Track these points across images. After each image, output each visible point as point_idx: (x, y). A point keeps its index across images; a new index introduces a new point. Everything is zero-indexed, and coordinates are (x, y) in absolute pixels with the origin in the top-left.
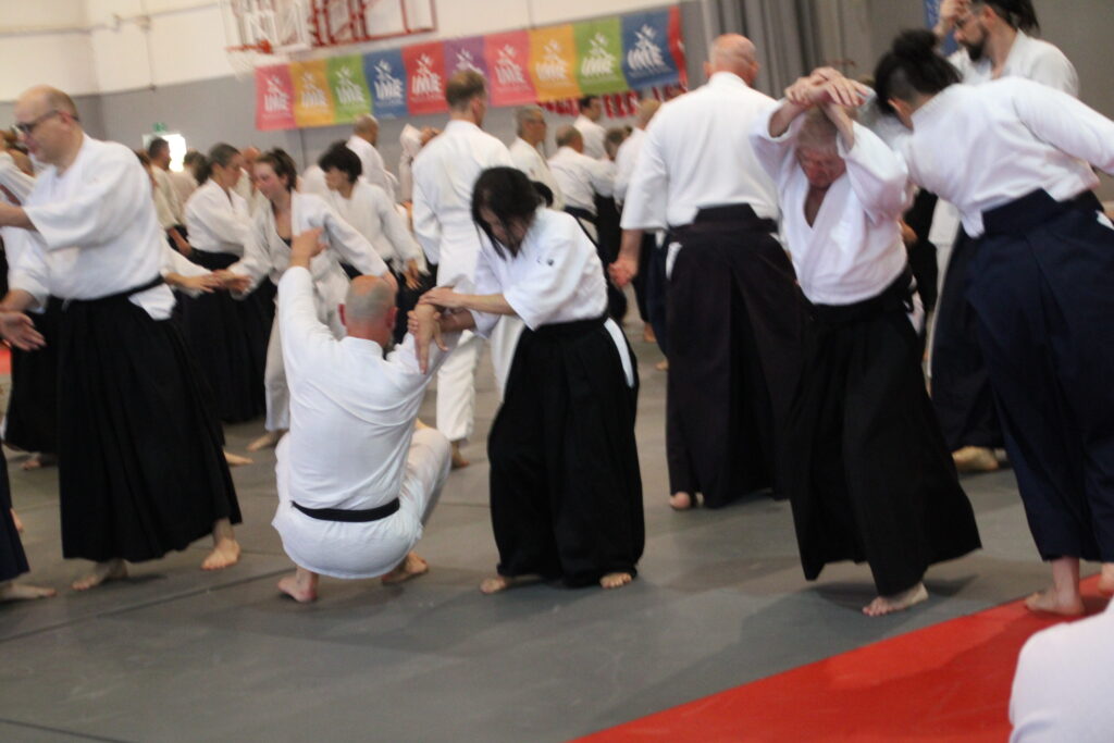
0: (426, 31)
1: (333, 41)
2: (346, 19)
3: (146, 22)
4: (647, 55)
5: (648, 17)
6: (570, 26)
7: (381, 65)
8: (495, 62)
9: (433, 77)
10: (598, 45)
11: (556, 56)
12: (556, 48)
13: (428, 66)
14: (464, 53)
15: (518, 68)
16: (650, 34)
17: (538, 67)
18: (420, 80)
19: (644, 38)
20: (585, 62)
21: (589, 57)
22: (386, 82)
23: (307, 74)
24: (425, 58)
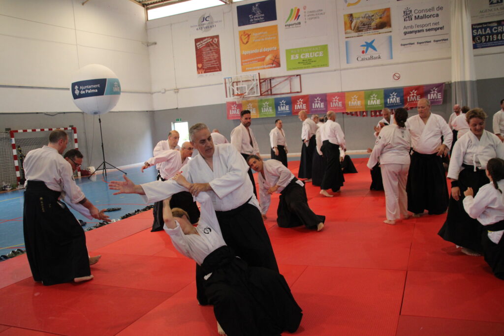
0: (298, 92)
2: (266, 90)
3: (177, 91)
4: (394, 99)
5: (395, 90)
6: (363, 92)
7: (283, 101)
8: (331, 101)
9: (304, 105)
10: (374, 97)
11: (356, 100)
12: (356, 97)
13: (302, 102)
14: (318, 98)
15: (340, 103)
16: (395, 94)
17: (350, 103)
18: (298, 106)
19: (393, 95)
20: (369, 101)
21: (370, 100)
22: (283, 106)
23: (250, 104)
24: (300, 100)
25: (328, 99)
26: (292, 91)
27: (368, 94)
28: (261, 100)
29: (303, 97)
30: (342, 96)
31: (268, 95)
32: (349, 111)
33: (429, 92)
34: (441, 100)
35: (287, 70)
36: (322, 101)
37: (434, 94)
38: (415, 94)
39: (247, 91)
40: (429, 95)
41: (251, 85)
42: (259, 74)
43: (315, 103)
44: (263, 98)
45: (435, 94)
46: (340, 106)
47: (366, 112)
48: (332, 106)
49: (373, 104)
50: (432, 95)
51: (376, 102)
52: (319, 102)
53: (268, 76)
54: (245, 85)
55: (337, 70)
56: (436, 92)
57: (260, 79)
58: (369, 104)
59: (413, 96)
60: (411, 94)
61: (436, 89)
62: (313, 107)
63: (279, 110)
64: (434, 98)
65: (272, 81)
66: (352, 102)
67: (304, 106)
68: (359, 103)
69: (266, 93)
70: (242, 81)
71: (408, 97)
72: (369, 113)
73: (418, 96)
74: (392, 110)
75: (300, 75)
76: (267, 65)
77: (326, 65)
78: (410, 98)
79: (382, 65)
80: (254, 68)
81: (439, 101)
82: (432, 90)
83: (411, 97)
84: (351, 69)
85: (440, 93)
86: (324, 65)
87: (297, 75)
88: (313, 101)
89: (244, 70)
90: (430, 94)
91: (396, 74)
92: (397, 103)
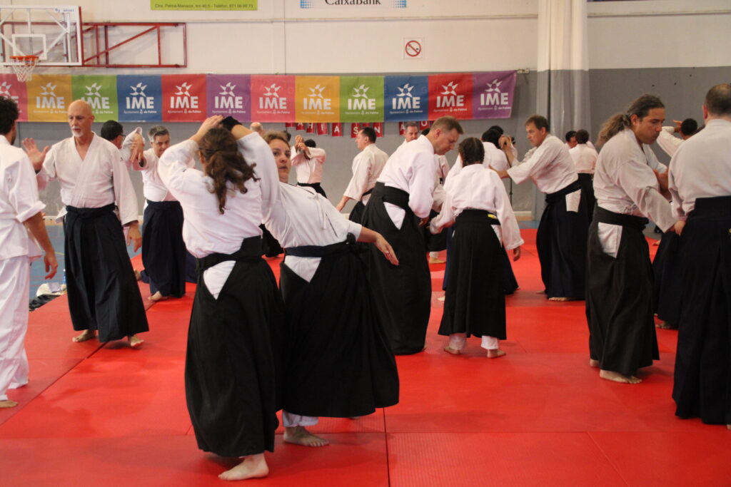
0: (177, 66)
4: (406, 100)
6: (338, 77)
7: (139, 85)
8: (262, 94)
9: (193, 98)
10: (361, 92)
11: (320, 95)
12: (321, 90)
13: (189, 91)
14: (229, 85)
15: (281, 99)
16: (410, 89)
17: (305, 100)
18: (179, 99)
19: (406, 91)
20: (350, 101)
21: (353, 99)
22: (138, 97)
23: (49, 85)
24: (184, 85)
25: (252, 87)
26: (163, 63)
27: (349, 84)
28: (81, 79)
29: (191, 79)
30: (287, 83)
31: (99, 65)
32: (300, 122)
33: (483, 89)
34: (510, 108)
35: (152, 9)
36: (237, 92)
37: (493, 94)
38: (453, 92)
39: (46, 51)
40: (482, 96)
41: (58, 34)
42: (80, 9)
43: (220, 97)
44: (87, 72)
45: (496, 95)
46: (281, 107)
47: (341, 125)
48: (261, 107)
49: (360, 108)
50: (489, 96)
51: (366, 104)
52: (231, 93)
53: (101, 18)
54: (40, 34)
55: (278, 21)
56: (497, 90)
57: (82, 24)
58: (350, 108)
59: (449, 96)
60: (444, 91)
61: (498, 84)
62: (217, 106)
63: (128, 107)
64: (493, 103)
65: (111, 32)
66: (312, 101)
67: (193, 102)
68: (327, 103)
69: (95, 61)
70: (33, 23)
71: (439, 98)
72: (347, 129)
73: (459, 97)
74: (400, 124)
75: (184, 24)
77: (251, 6)
78: (442, 100)
79: (383, 19)
81: (504, 110)
82: (490, 86)
83: (445, 98)
84: (310, 21)
85: (507, 94)
86: (245, 6)
87: (176, 24)
88: (217, 92)
90: (486, 94)
91: (411, 42)
92: (412, 109)
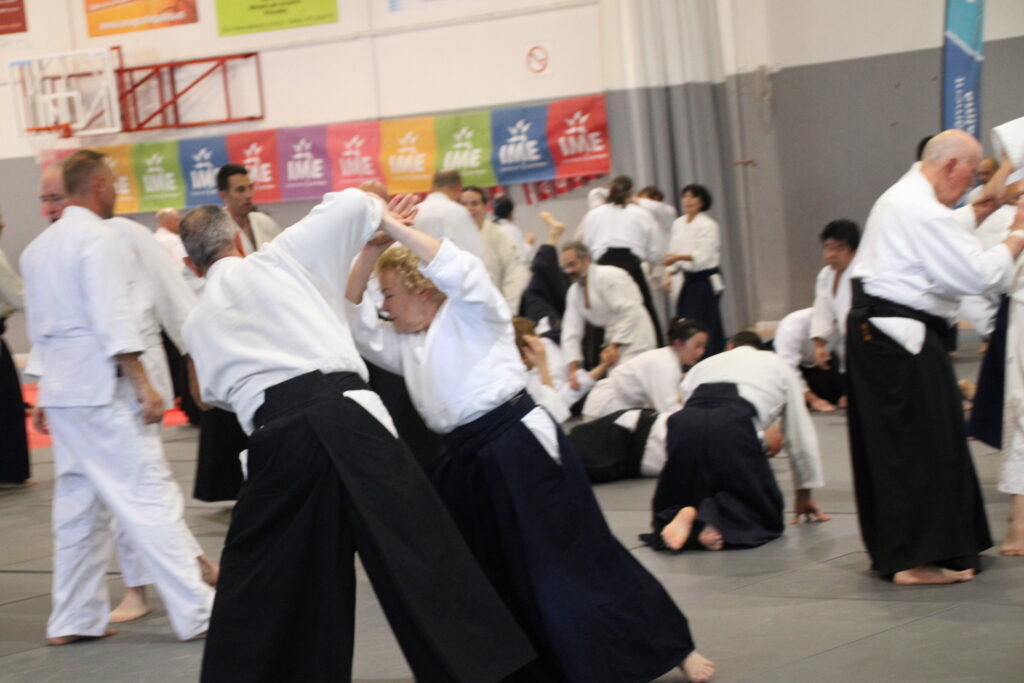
0: (252, 119)
1: (140, 127)
2: (156, 106)
4: (520, 149)
5: (523, 112)
6: (432, 119)
7: (203, 152)
9: (263, 167)
10: (463, 139)
11: (412, 149)
12: (413, 140)
13: (259, 156)
14: (304, 142)
15: (366, 159)
16: (524, 129)
17: (391, 159)
19: (519, 133)
20: (448, 155)
21: (453, 152)
22: (205, 170)
24: (253, 147)
25: (330, 144)
26: (236, 114)
27: (446, 127)
28: (142, 150)
29: (264, 137)
30: (371, 134)
31: (165, 126)
35: (218, 36)
36: (318, 152)
38: (583, 129)
41: (97, 90)
42: (116, 50)
43: (294, 162)
44: (139, 138)
48: (344, 173)
49: (459, 165)
51: (468, 158)
52: (308, 155)
53: (164, 56)
54: (75, 90)
55: (363, 36)
57: (121, 72)
58: (446, 166)
59: (577, 136)
60: (569, 127)
62: (291, 176)
63: (194, 186)
65: (178, 76)
66: (400, 159)
67: (264, 172)
68: (420, 160)
71: (561, 141)
73: (592, 136)
75: (256, 54)
76: (160, 12)
77: (329, 16)
78: (567, 143)
79: (493, 16)
80: (124, 23)
84: (401, 31)
86: (324, 16)
87: (247, 56)
88: (289, 155)
89: (94, 31)
91: (535, 48)
92: (529, 162)
